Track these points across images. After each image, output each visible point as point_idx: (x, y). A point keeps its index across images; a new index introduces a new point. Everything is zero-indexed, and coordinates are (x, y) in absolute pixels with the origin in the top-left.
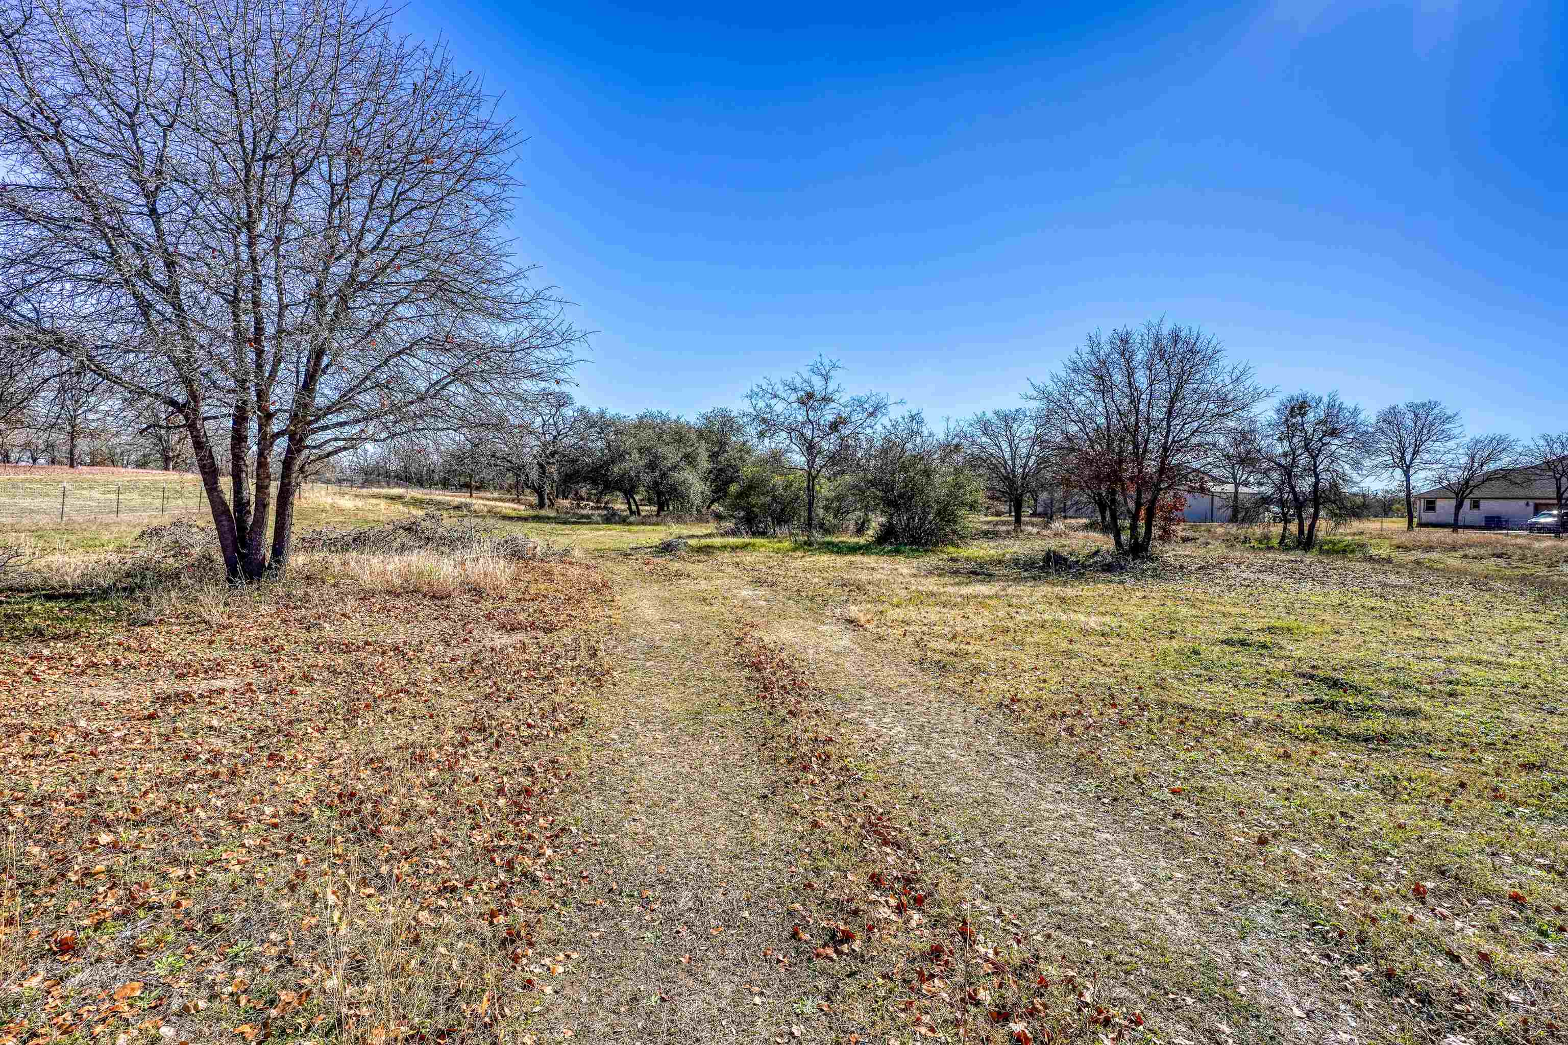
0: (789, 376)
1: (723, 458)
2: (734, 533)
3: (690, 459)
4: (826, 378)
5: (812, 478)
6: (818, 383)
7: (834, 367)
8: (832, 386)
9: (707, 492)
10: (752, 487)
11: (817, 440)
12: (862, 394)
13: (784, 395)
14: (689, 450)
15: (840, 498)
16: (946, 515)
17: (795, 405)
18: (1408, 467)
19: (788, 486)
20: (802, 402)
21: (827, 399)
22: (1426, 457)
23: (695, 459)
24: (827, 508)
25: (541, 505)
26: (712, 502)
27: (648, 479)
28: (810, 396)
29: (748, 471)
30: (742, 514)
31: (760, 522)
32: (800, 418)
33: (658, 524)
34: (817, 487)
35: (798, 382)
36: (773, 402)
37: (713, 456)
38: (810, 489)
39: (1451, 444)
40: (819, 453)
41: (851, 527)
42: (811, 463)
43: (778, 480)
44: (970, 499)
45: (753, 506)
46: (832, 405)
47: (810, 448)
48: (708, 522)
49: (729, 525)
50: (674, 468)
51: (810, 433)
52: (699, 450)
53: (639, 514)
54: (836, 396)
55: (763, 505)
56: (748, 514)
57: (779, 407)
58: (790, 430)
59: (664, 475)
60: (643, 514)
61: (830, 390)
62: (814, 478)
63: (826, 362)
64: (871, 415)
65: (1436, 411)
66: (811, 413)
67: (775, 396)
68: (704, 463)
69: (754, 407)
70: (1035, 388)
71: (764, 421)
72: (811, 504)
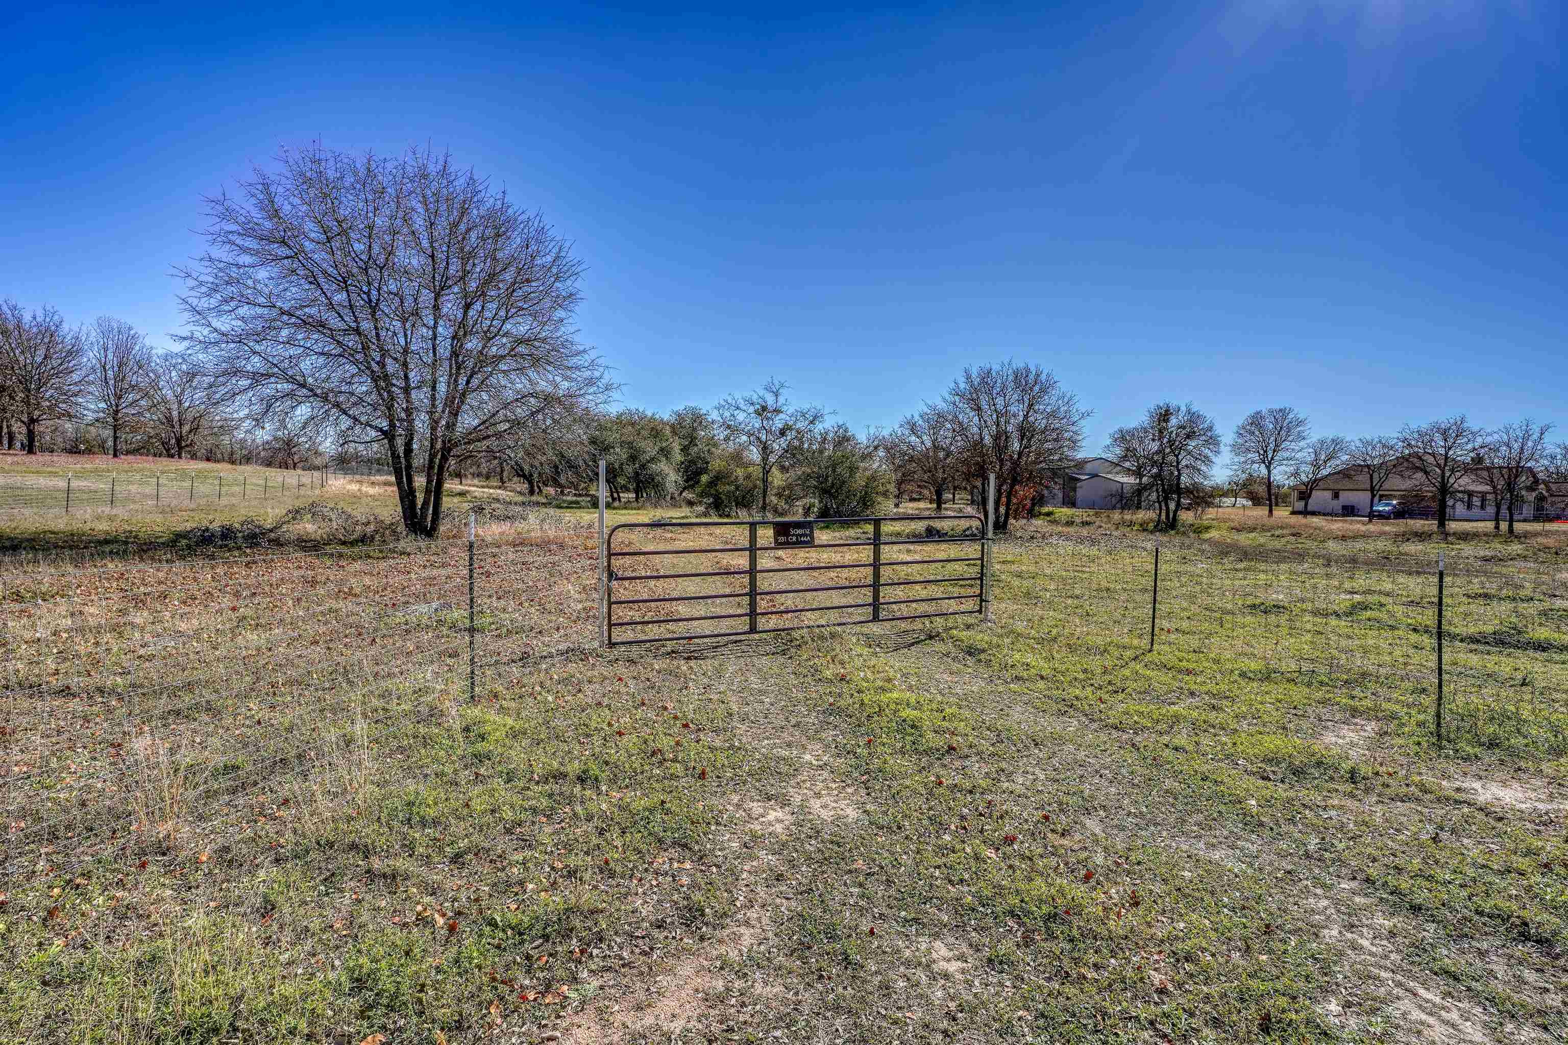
0: (747, 394)
1: (694, 451)
2: (705, 515)
3: (665, 452)
4: (777, 395)
5: (766, 472)
6: (770, 400)
7: (782, 386)
8: (781, 400)
9: (681, 481)
10: (718, 478)
11: (769, 442)
12: (805, 406)
13: (745, 408)
14: (664, 445)
15: (790, 487)
16: (866, 501)
17: (752, 415)
18: (1270, 463)
19: (748, 477)
20: (757, 412)
21: (777, 411)
22: (1286, 454)
23: (669, 452)
24: (779, 495)
25: (532, 492)
26: (684, 489)
27: (630, 470)
28: (764, 408)
29: (716, 465)
30: (711, 500)
31: (726, 506)
32: (757, 425)
33: (639, 509)
34: (770, 479)
35: (755, 398)
36: (736, 413)
37: (685, 449)
38: (765, 481)
39: (1302, 444)
40: (771, 452)
41: (800, 511)
42: (765, 459)
43: (740, 472)
44: (881, 489)
45: (720, 493)
46: (782, 416)
47: (765, 449)
48: (681, 507)
49: (701, 509)
50: (652, 460)
51: (764, 437)
52: (674, 444)
53: (620, 500)
54: (784, 408)
55: (729, 492)
56: (716, 501)
57: (741, 417)
58: (750, 434)
59: (643, 466)
60: (623, 500)
61: (779, 404)
62: (768, 472)
63: (776, 382)
64: (811, 422)
65: (1291, 416)
66: (765, 422)
67: (738, 408)
68: (678, 457)
69: (721, 416)
70: (928, 406)
71: (729, 427)
72: (765, 492)
